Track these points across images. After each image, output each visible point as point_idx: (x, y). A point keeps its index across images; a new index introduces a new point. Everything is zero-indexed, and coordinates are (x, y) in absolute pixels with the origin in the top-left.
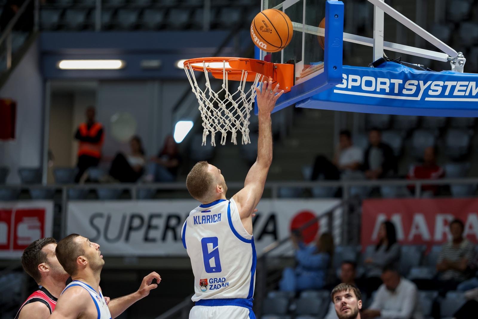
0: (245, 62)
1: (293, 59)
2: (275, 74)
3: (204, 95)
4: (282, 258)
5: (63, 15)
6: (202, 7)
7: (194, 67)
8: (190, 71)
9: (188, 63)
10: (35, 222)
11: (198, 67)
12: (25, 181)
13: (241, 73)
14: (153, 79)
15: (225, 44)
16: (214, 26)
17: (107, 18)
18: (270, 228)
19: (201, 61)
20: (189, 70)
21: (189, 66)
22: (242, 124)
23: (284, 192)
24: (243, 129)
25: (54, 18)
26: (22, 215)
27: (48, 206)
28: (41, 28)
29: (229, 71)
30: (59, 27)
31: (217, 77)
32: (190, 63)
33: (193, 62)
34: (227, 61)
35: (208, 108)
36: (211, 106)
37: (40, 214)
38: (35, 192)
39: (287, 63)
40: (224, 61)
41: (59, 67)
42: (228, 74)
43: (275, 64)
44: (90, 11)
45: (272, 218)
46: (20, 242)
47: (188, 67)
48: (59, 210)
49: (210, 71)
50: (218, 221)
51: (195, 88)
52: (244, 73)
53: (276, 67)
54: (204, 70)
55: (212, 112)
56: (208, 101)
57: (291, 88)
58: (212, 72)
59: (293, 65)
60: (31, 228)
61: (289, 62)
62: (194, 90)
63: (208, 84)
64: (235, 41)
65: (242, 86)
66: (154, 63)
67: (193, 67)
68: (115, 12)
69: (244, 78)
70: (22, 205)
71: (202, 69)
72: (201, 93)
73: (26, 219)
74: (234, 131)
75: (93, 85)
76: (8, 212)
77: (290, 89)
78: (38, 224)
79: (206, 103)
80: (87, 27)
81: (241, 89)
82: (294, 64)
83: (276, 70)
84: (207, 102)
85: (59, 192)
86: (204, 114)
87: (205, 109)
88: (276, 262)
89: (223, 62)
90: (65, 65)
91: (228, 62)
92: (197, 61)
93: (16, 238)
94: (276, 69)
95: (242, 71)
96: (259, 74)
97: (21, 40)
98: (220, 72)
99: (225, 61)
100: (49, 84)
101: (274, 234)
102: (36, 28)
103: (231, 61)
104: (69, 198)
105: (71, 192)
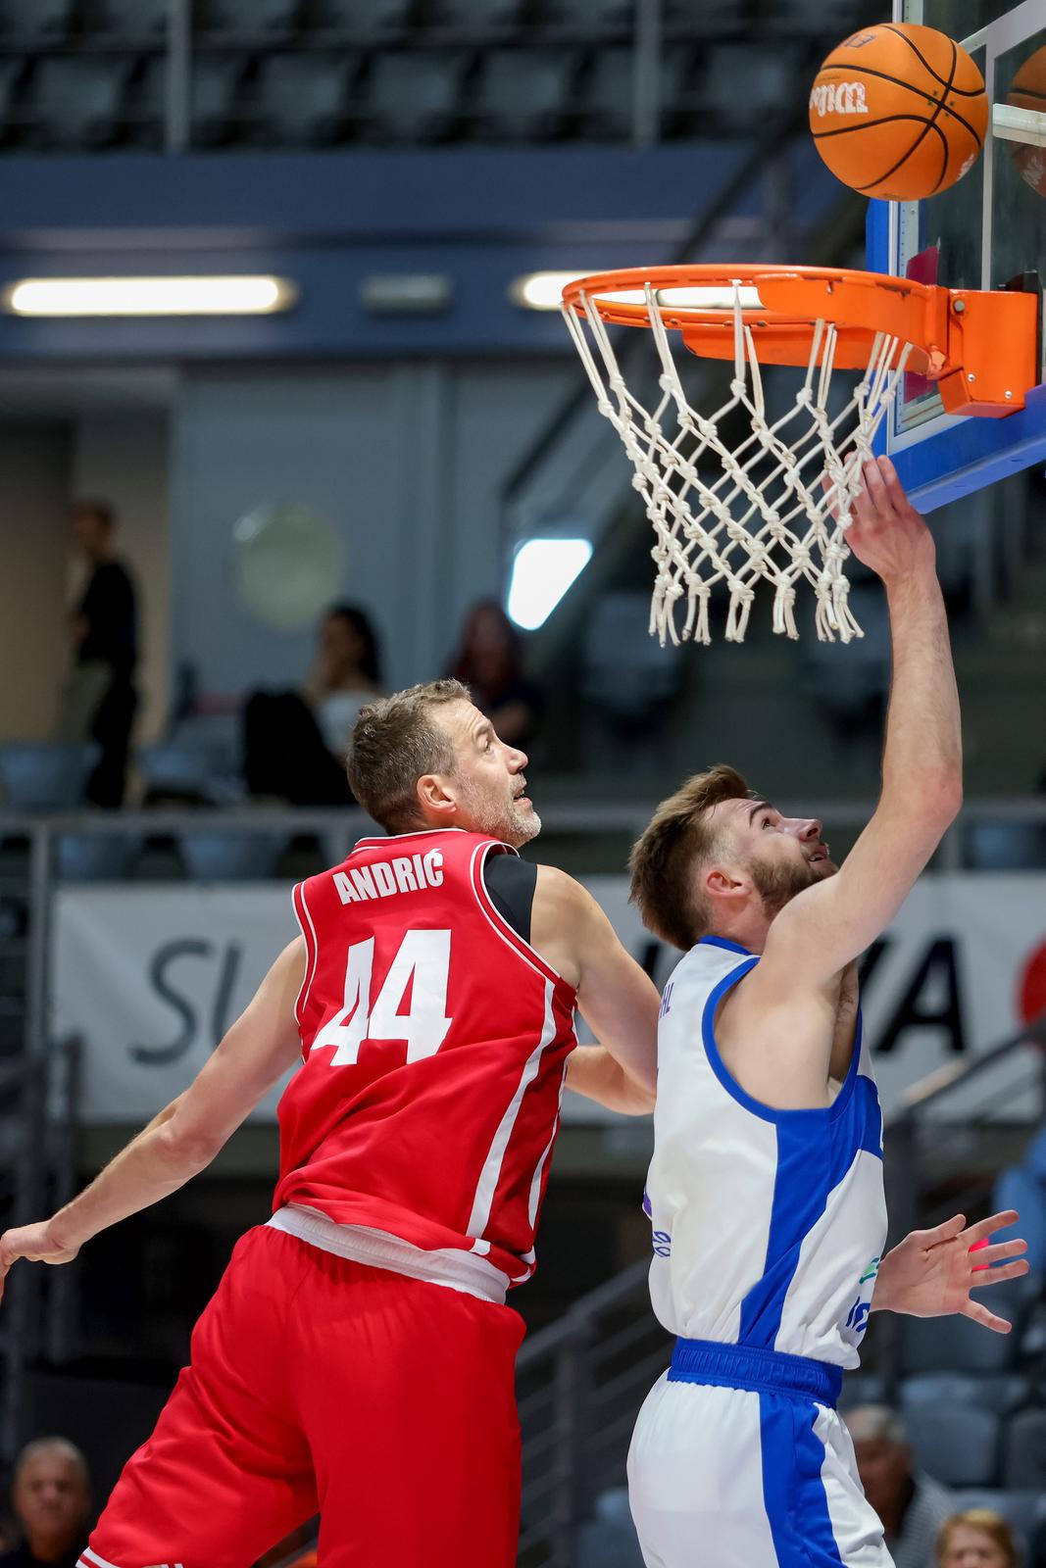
0: (827, 282)
1: (1035, 271)
2: (954, 332)
3: (653, 425)
4: (981, 1125)
6: (625, 42)
7: (606, 309)
8: (592, 323)
9: (582, 292)
11: (626, 308)
13: (810, 335)
14: (416, 358)
15: (726, 203)
16: (679, 126)
17: (214, 95)
18: (933, 998)
19: (637, 284)
20: (584, 322)
21: (584, 304)
22: (816, 554)
23: (989, 842)
24: (825, 577)
29: (758, 324)
30: (10, 136)
31: (704, 350)
32: (590, 291)
33: (602, 289)
34: (747, 279)
35: (676, 482)
36: (689, 471)
39: (1007, 289)
40: (736, 282)
41: (10, 306)
42: (754, 335)
43: (954, 291)
44: (141, 67)
45: (942, 954)
47: (579, 308)
49: (675, 323)
51: (612, 397)
52: (825, 333)
53: (960, 306)
54: (649, 322)
55: (693, 497)
56: (672, 448)
57: (1026, 396)
58: (683, 328)
59: (1033, 297)
61: (1016, 284)
62: (605, 407)
63: (670, 381)
64: (769, 188)
65: (815, 386)
66: (422, 289)
67: (601, 309)
68: (251, 69)
69: (824, 353)
71: (642, 315)
72: (638, 419)
74: (783, 581)
75: (160, 383)
77: (1022, 400)
79: (664, 460)
80: (127, 133)
81: (814, 403)
82: (1036, 293)
83: (961, 317)
84: (670, 453)
86: (659, 506)
87: (662, 485)
88: (961, 1144)
89: (731, 285)
90: (34, 297)
91: (754, 284)
92: (621, 281)
94: (960, 313)
95: (813, 324)
96: (888, 337)
98: (719, 328)
99: (740, 282)
101: (952, 1023)
103: (764, 281)
104: (59, 875)
105: (69, 850)
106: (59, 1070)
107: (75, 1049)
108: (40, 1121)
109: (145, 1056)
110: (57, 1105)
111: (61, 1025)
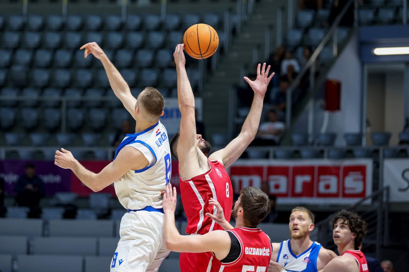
5: (376, 13)
10: (358, 175)
12: (349, 144)
25: (369, 15)
26: (348, 170)
27: (368, 163)
28: (360, 24)
30: (374, 22)
37: (362, 169)
38: (358, 152)
41: (374, 53)
44: (398, 10)
46: (347, 192)
48: (377, 166)
50: (166, 139)
60: (356, 180)
70: (348, 163)
73: (351, 173)
76: (338, 168)
78: (360, 177)
80: (396, 21)
85: (376, 152)
90: (378, 51)
93: (344, 189)
97: (344, 33)
100: (366, 67)
102: (356, 24)
104: (385, 157)
105: (386, 152)
106: (385, 193)
107: (388, 189)
108: (382, 202)
109: (401, 190)
110: (385, 199)
111: (386, 184)
